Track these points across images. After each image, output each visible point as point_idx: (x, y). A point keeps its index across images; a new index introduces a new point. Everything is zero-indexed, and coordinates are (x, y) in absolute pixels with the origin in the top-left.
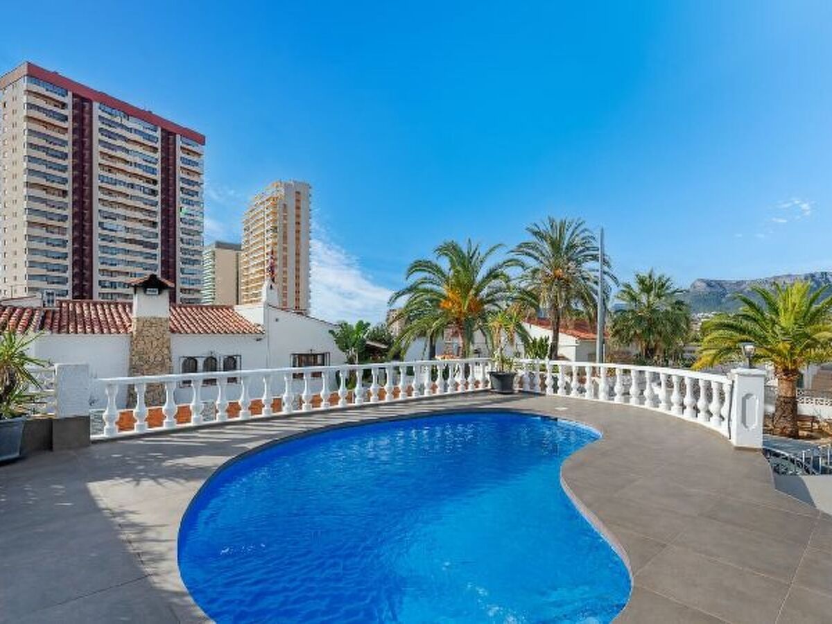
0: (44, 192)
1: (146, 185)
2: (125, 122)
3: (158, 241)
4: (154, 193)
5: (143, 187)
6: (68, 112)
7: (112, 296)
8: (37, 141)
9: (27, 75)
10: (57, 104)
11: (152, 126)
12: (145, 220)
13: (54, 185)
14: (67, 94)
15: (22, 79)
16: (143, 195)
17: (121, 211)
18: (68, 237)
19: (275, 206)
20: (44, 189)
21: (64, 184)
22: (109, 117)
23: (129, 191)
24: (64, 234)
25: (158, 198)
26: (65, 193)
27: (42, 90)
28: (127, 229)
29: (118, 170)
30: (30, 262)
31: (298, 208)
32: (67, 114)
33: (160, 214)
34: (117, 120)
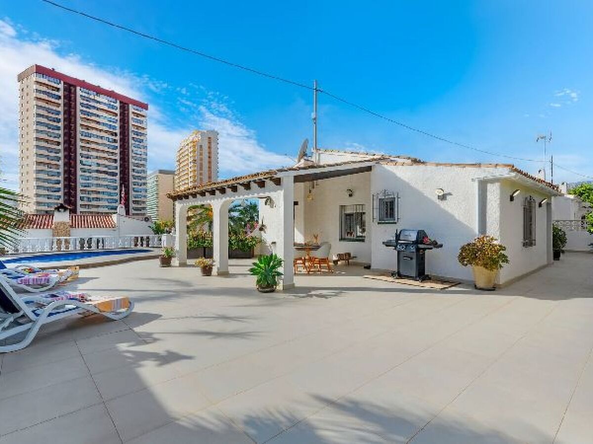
0: (47, 143)
1: (111, 137)
2: (97, 98)
3: (118, 171)
4: (115, 141)
5: (108, 138)
6: (61, 93)
7: (89, 207)
8: (41, 112)
9: (36, 72)
10: (54, 89)
11: (114, 100)
12: (109, 158)
13: (51, 139)
14: (60, 83)
15: (33, 75)
16: (109, 143)
17: (94, 154)
18: (61, 170)
19: (194, 146)
20: (46, 142)
21: (58, 138)
22: (86, 95)
23: (100, 141)
24: (58, 169)
25: (118, 145)
26: (58, 144)
27: (45, 81)
28: (98, 165)
29: (93, 128)
30: (37, 186)
31: (209, 148)
32: (60, 95)
33: (119, 154)
34: (92, 97)
